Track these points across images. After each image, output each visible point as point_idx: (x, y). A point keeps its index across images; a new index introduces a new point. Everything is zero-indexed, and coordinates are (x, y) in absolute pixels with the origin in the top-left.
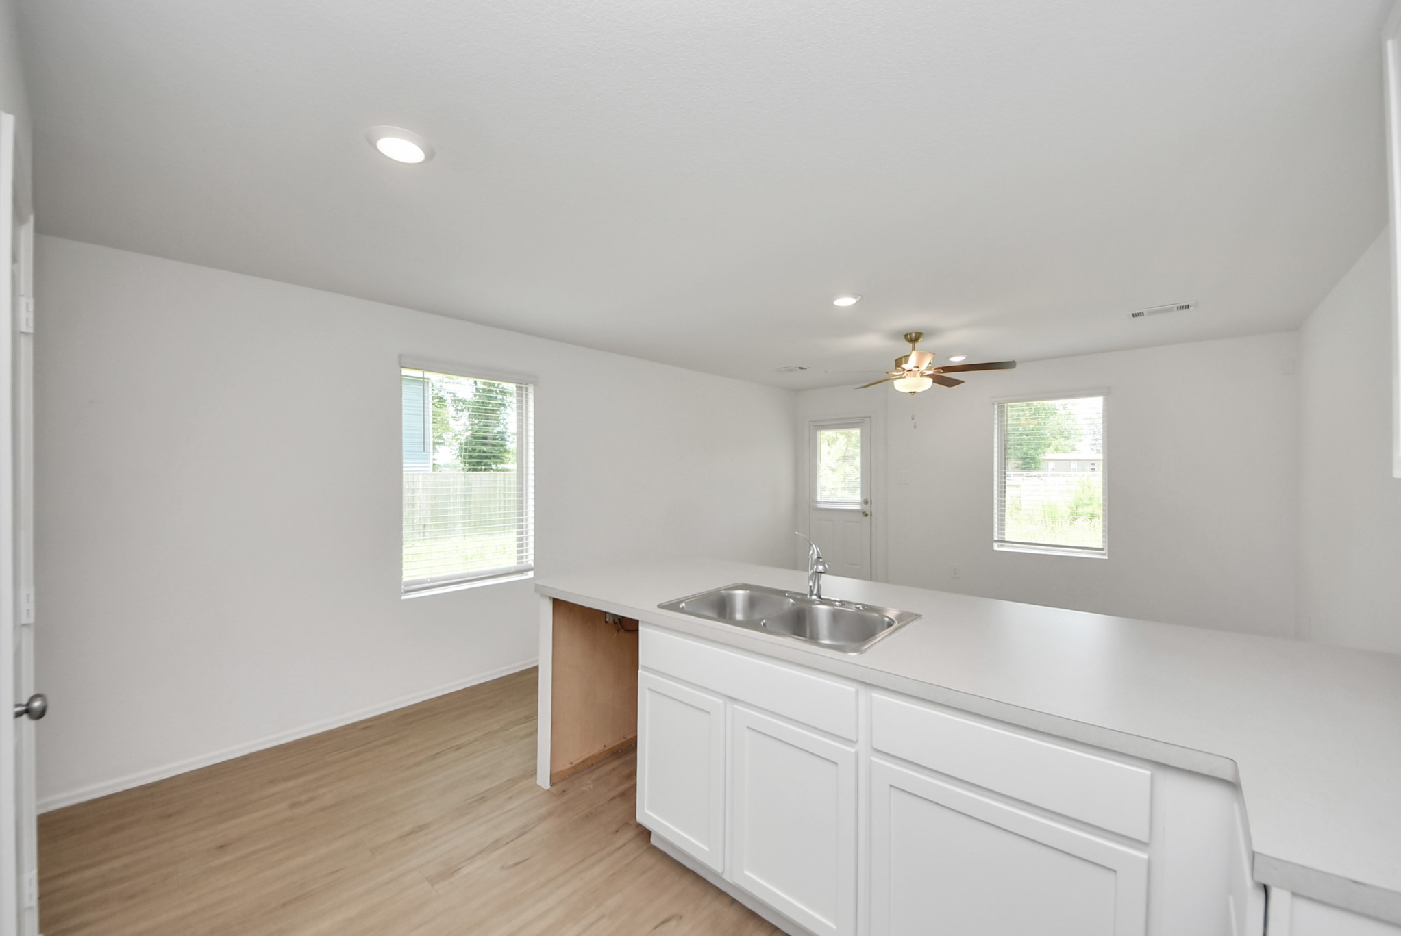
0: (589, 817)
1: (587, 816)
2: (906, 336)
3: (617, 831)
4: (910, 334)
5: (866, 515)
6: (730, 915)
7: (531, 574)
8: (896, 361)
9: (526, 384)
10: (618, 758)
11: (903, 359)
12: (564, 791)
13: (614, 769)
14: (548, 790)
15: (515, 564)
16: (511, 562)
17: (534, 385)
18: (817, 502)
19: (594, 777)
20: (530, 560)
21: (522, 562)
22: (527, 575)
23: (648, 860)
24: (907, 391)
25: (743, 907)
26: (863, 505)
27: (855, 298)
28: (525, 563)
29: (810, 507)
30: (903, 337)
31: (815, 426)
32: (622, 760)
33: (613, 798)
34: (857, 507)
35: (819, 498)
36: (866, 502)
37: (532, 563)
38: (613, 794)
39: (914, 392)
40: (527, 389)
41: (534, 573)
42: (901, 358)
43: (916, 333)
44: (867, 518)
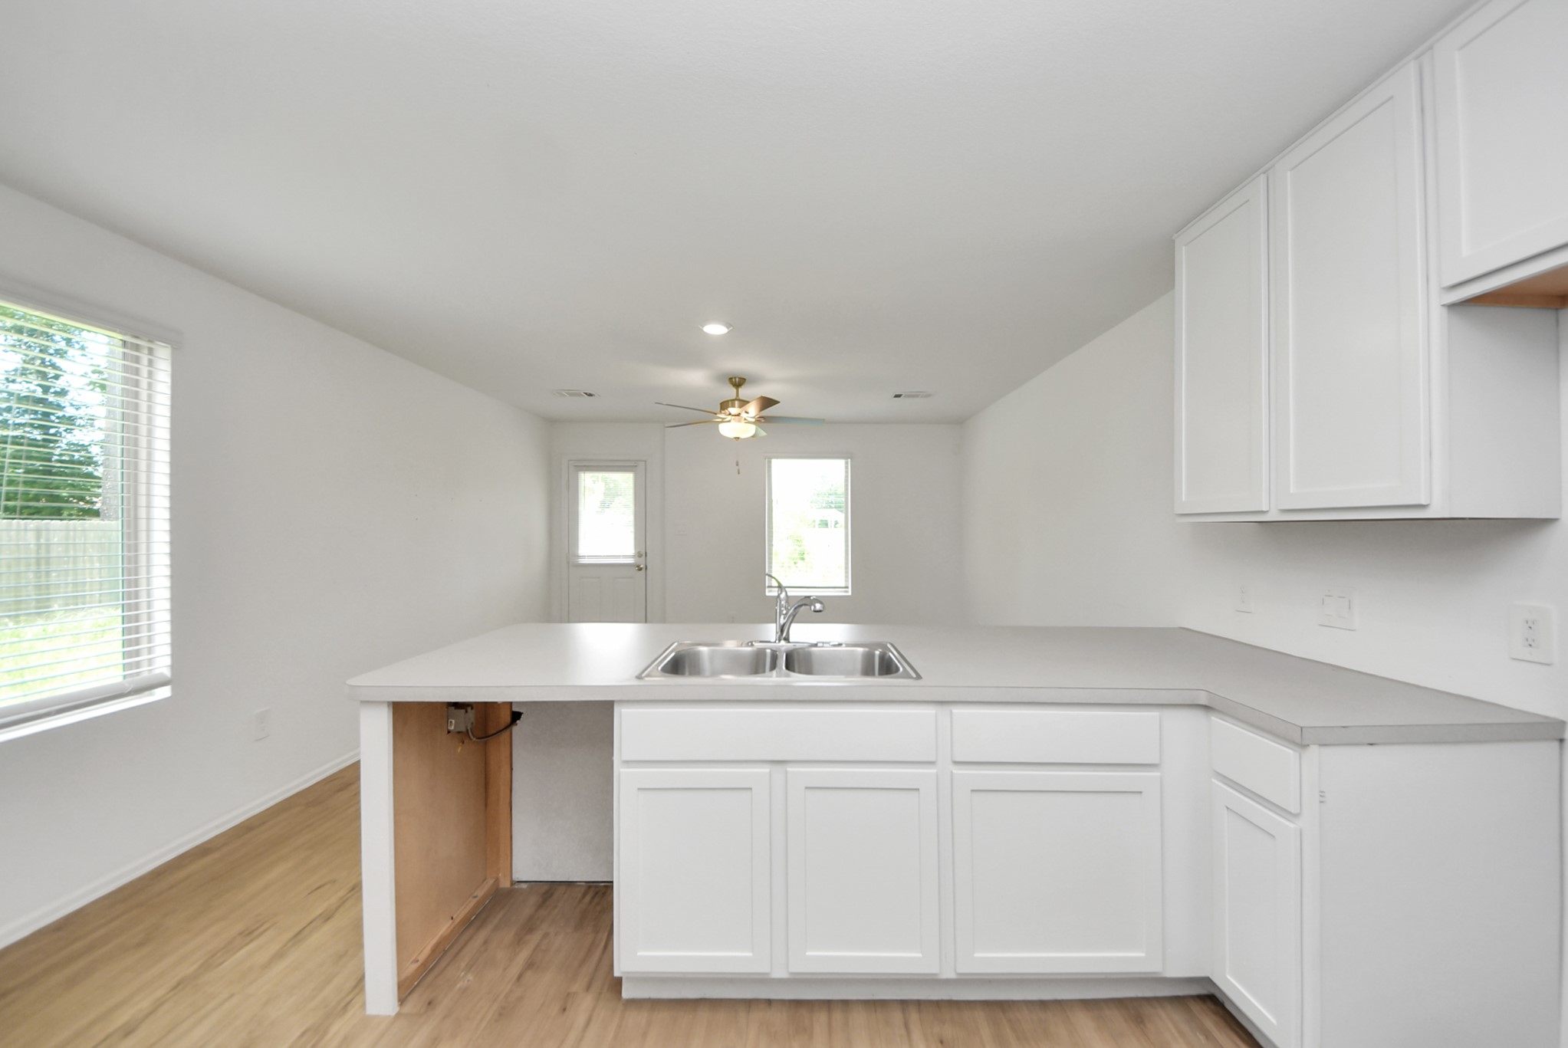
0: (504, 1014)
1: (500, 1015)
2: (731, 379)
3: (565, 1010)
4: (735, 378)
5: (640, 569)
6: (778, 1018)
7: (164, 693)
8: (721, 404)
9: (150, 341)
10: (480, 927)
11: (730, 403)
12: (430, 1003)
13: (486, 942)
14: (398, 1015)
15: (120, 679)
16: (113, 676)
17: (173, 348)
18: (579, 557)
19: (463, 965)
20: (162, 665)
21: (138, 674)
22: (151, 695)
23: (636, 1019)
24: (732, 435)
25: (783, 1002)
26: (637, 558)
27: (728, 328)
28: (146, 674)
29: (568, 563)
30: (727, 380)
31: (576, 466)
32: (490, 927)
33: (520, 977)
34: (631, 561)
35: (582, 551)
36: (640, 555)
37: (167, 673)
38: (515, 970)
39: (738, 438)
40: (151, 351)
41: (173, 690)
42: (728, 401)
43: (740, 378)
44: (640, 572)
